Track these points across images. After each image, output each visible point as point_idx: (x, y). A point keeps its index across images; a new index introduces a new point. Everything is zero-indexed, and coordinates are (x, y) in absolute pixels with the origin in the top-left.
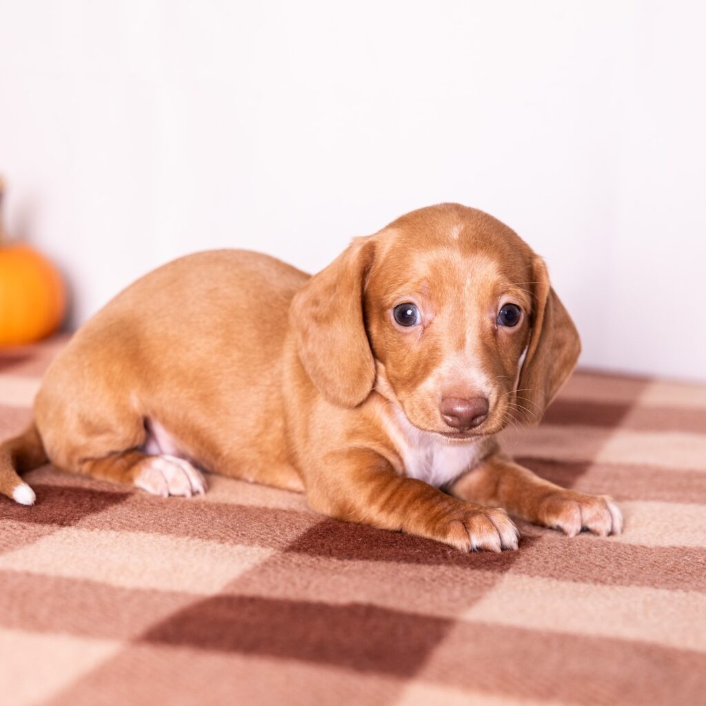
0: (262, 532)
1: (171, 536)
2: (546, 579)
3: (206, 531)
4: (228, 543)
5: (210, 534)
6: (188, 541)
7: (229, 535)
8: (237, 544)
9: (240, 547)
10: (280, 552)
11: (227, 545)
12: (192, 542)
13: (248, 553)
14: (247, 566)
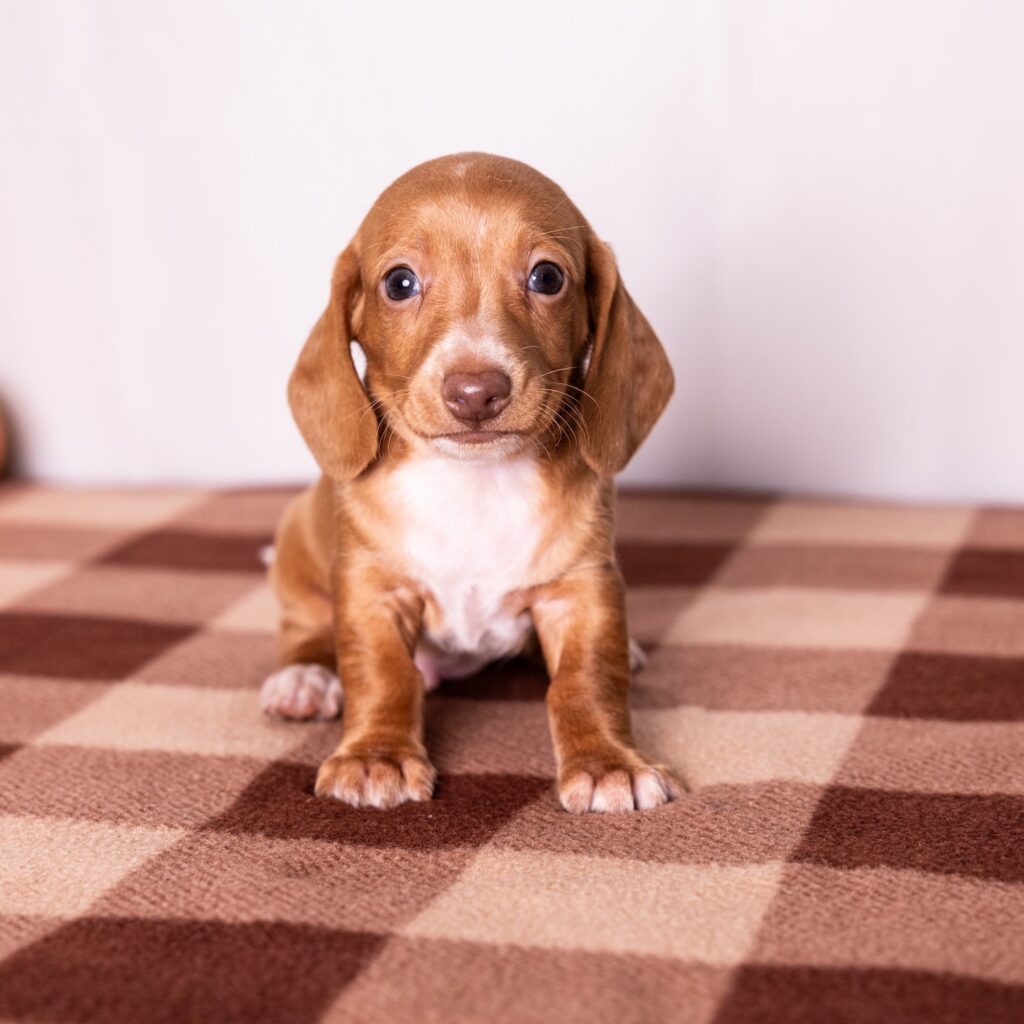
0: (177, 803)
1: (49, 819)
2: (536, 853)
3: (99, 807)
4: (124, 824)
5: (103, 811)
6: (71, 824)
7: (129, 812)
8: (138, 824)
9: (139, 830)
10: (191, 832)
11: (122, 829)
12: (77, 827)
13: (147, 840)
14: (135, 863)
